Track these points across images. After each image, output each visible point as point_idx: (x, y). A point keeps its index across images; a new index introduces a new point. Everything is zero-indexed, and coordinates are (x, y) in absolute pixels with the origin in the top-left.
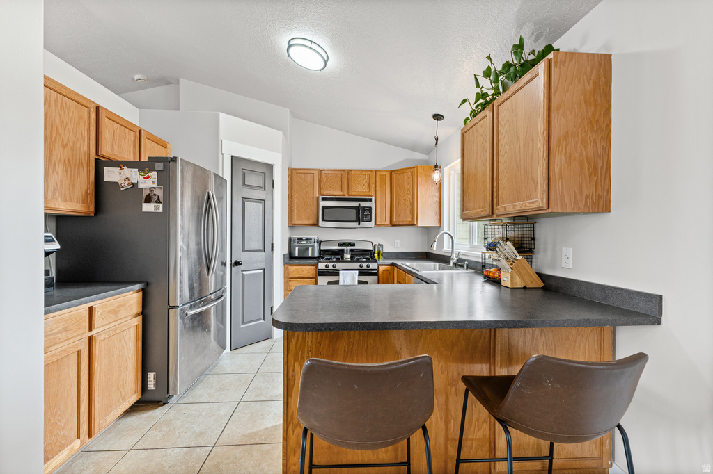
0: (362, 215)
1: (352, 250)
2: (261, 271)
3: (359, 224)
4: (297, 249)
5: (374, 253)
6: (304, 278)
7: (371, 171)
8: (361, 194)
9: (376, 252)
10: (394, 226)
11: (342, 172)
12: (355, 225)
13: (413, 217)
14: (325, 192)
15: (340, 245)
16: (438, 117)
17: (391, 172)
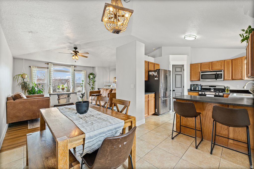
0: (217, 77)
4: (193, 88)
7: (222, 61)
8: (218, 69)
10: (233, 80)
11: (209, 63)
12: (215, 80)
14: (203, 70)
17: (232, 60)
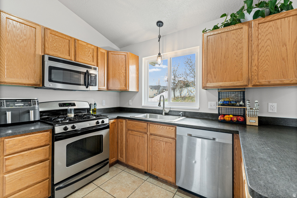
0: (89, 80)
1: (75, 109)
3: (87, 88)
4: (9, 114)
5: (90, 110)
6: (32, 149)
7: (94, 46)
9: (92, 110)
11: (69, 38)
12: (83, 88)
13: (126, 85)
14: (51, 52)
15: (61, 105)
16: (160, 24)
17: (108, 52)
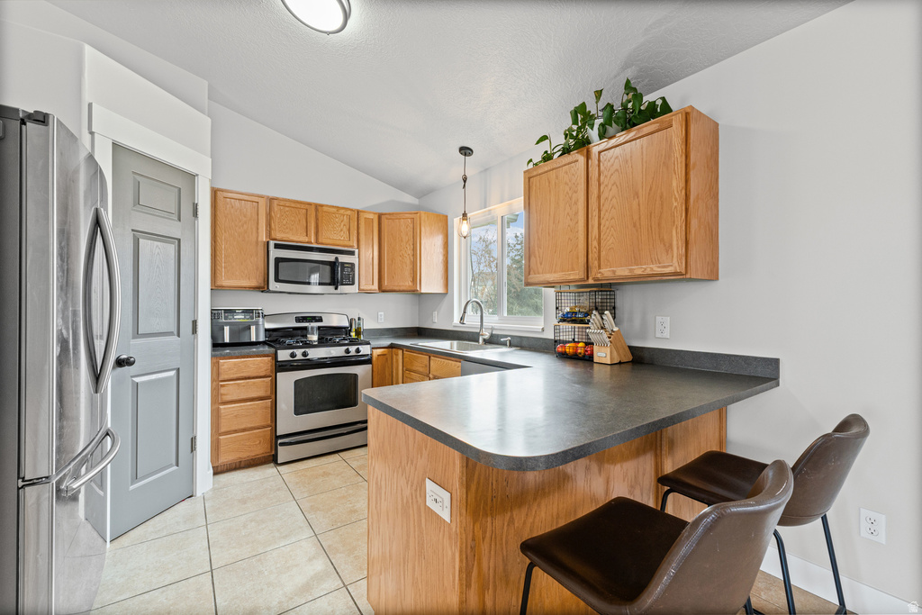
1: (319, 328)
2: (173, 373)
3: (336, 288)
5: (350, 331)
6: (249, 378)
7: (352, 210)
8: (338, 242)
9: (353, 329)
11: (307, 206)
12: (331, 289)
13: (414, 280)
14: (279, 235)
15: (298, 320)
16: (466, 151)
17: (380, 216)
